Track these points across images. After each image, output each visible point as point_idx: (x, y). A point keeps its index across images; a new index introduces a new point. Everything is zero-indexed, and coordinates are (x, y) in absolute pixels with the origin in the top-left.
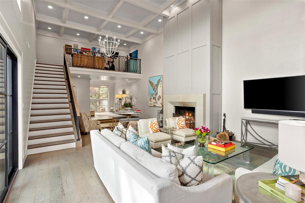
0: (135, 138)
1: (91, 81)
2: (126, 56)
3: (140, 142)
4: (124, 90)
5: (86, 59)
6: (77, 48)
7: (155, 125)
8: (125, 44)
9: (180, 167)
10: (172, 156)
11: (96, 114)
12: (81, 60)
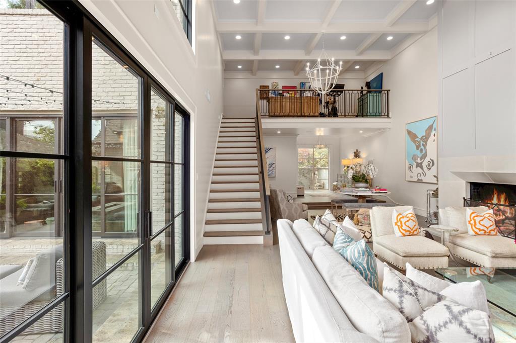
0: (346, 242)
1: (298, 138)
2: (360, 89)
3: (351, 249)
4: (357, 150)
5: (288, 103)
6: (276, 89)
7: (408, 221)
8: (357, 67)
9: (422, 322)
10: (407, 292)
11: (306, 192)
12: (281, 106)
